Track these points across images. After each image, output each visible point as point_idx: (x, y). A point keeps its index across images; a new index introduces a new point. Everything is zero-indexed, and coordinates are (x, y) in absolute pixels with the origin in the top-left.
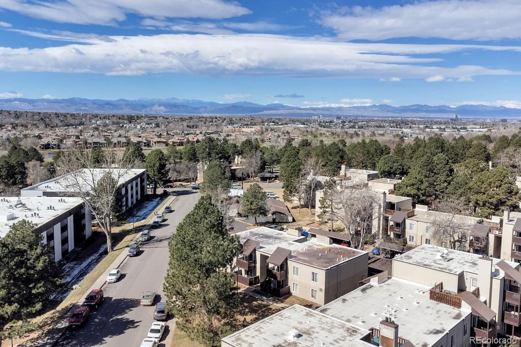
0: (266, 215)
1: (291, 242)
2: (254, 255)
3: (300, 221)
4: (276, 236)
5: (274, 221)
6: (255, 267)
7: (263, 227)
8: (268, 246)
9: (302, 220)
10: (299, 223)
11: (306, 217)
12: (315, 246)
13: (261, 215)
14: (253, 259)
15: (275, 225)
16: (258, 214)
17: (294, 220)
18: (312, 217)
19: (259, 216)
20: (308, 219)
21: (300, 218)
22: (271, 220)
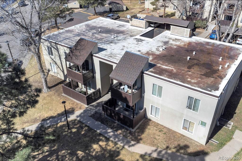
0: (103, 5)
1: (138, 37)
2: (90, 61)
3: (132, 9)
4: (117, 29)
5: (111, 10)
6: (94, 77)
7: (101, 18)
8: (108, 46)
9: (134, 9)
10: (132, 11)
11: (136, 5)
12: (171, 42)
13: (99, 6)
14: (90, 68)
15: (113, 14)
16: (96, 5)
17: (127, 9)
18: (141, 6)
19: (97, 6)
20: (138, 7)
21: (131, 7)
22: (108, 10)
